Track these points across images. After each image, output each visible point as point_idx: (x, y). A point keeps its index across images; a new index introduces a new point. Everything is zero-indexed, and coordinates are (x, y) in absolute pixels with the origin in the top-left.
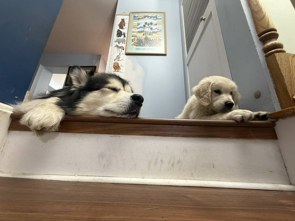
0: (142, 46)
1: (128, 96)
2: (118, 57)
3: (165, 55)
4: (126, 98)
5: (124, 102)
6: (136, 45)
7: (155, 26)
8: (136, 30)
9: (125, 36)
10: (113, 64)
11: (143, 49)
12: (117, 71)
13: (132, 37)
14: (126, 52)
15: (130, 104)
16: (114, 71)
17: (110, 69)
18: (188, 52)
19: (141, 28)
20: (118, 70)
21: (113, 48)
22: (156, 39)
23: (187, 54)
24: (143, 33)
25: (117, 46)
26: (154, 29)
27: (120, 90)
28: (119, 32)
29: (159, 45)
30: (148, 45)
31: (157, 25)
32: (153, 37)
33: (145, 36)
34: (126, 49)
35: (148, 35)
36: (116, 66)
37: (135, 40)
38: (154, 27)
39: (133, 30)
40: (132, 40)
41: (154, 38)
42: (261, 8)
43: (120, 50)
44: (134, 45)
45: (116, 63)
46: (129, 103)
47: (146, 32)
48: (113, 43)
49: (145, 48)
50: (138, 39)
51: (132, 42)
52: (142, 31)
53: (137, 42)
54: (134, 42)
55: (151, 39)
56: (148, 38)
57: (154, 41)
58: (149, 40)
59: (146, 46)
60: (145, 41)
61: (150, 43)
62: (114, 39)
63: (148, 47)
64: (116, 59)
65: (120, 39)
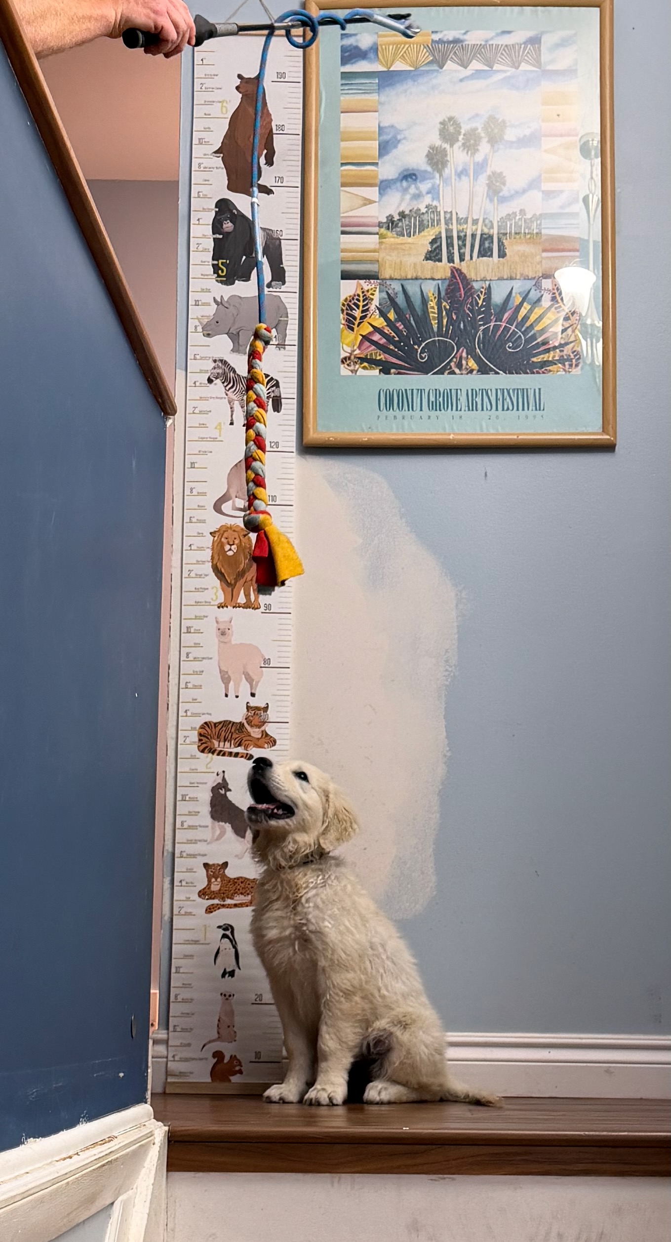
0: (424, 369)
2: (241, 477)
6: (382, 356)
7: (526, 152)
8: (368, 202)
9: (279, 275)
10: (209, 541)
12: (242, 599)
13: (346, 276)
16: (221, 599)
19: (412, 187)
20: (247, 595)
21: (193, 392)
22: (533, 295)
24: (429, 234)
25: (226, 374)
28: (229, 227)
29: (556, 354)
30: (471, 353)
31: (545, 143)
32: (511, 278)
33: (443, 269)
35: (467, 252)
36: (232, 561)
37: (365, 311)
38: (517, 169)
39: (350, 203)
40: (349, 306)
41: (518, 286)
44: (362, 360)
45: (234, 530)
47: (454, 228)
48: (192, 338)
49: (454, 387)
50: (387, 293)
51: (347, 332)
52: (424, 210)
53: (387, 330)
54: (364, 334)
55: (498, 298)
56: (466, 281)
57: (520, 318)
58: (480, 302)
59: (459, 366)
60: (445, 321)
61: (485, 331)
62: (197, 303)
63: (470, 372)
64: (226, 499)
65: (239, 299)
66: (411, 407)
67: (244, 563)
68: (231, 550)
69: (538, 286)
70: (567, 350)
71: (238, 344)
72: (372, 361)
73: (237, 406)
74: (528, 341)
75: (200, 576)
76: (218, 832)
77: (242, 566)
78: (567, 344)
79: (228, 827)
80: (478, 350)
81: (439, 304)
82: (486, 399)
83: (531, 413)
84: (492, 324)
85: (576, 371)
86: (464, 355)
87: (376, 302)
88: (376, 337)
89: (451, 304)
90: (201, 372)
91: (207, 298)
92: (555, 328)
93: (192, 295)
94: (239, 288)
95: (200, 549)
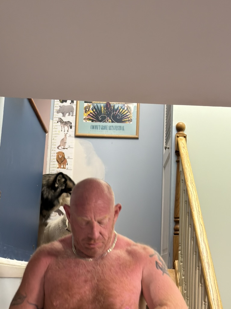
0: (100, 121)
2: (63, 142)
3: (136, 139)
6: (92, 118)
10: (56, 155)
11: (103, 128)
12: (62, 167)
13: (85, 102)
14: (77, 133)
16: (58, 166)
17: (51, 164)
20: (63, 166)
22: (123, 107)
25: (61, 121)
29: (127, 119)
30: (110, 118)
32: (119, 104)
34: (75, 126)
36: (60, 159)
37: (89, 110)
40: (86, 108)
41: (120, 106)
43: (66, 128)
44: (88, 119)
45: (61, 152)
48: (55, 114)
49: (106, 125)
50: (94, 106)
51: (85, 113)
53: (93, 113)
54: (89, 114)
55: (116, 107)
56: (110, 104)
57: (120, 112)
58: (112, 108)
59: (108, 121)
60: (105, 112)
61: (113, 114)
62: (56, 107)
63: (110, 122)
64: (59, 146)
65: (64, 106)
66: (97, 129)
67: (63, 159)
68: (60, 157)
69: (124, 105)
70: (129, 119)
71: (64, 115)
72: (90, 119)
73: (63, 127)
74: (122, 116)
75: (54, 162)
76: (55, 214)
77: (62, 160)
78: (130, 117)
79: (57, 213)
80: (111, 118)
81: (104, 108)
82: (113, 128)
83: (122, 131)
84: (114, 113)
85: (131, 123)
86: (108, 118)
87: (91, 108)
88: (91, 115)
89: (106, 109)
90: (56, 120)
91: (58, 106)
92: (127, 114)
93: (55, 105)
94: (64, 104)
95: (54, 156)
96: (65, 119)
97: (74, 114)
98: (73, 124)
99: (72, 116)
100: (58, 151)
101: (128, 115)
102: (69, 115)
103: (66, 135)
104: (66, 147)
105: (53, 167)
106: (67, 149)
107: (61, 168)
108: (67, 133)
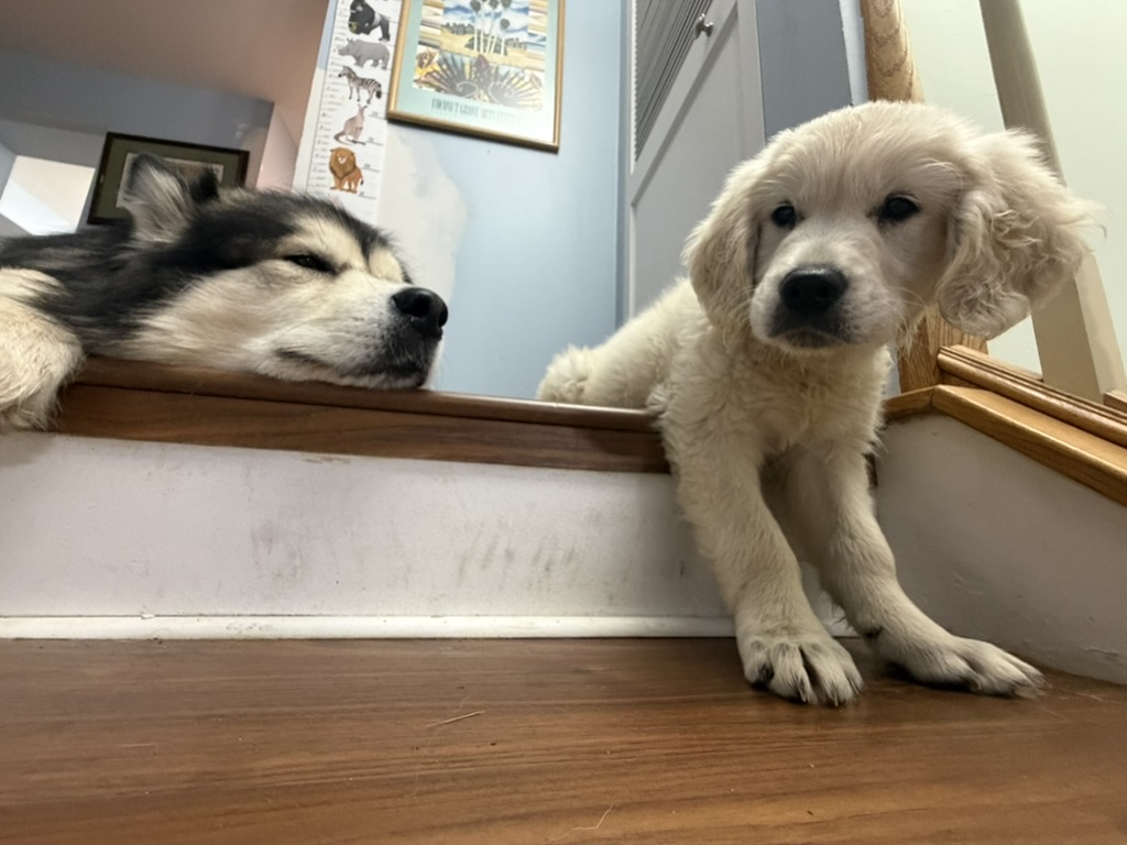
0: (461, 94)
1: (381, 295)
2: (354, 126)
3: (553, 150)
4: (372, 304)
5: (362, 320)
6: (437, 84)
7: (522, 15)
8: (436, 14)
9: (386, 36)
10: (329, 154)
11: (467, 111)
12: (346, 186)
13: (421, 43)
14: (392, 108)
15: (388, 329)
16: (332, 185)
17: (313, 174)
18: (638, 153)
19: (461, 14)
20: (350, 185)
21: (328, 80)
22: (521, 75)
23: (637, 159)
24: (468, 37)
25: (350, 75)
26: (514, 31)
27: (345, 267)
28: (360, 8)
29: (530, 103)
30: (486, 92)
31: (531, 13)
32: (510, 65)
33: (474, 53)
34: (389, 95)
35: (487, 48)
36: (343, 167)
37: (430, 62)
38: (516, 20)
39: (427, 13)
40: (421, 58)
41: (513, 70)
42: (897, 31)
43: (364, 94)
44: (426, 83)
45: (346, 150)
46: (384, 326)
47: (482, 37)
48: (332, 54)
49: (476, 106)
50: (444, 58)
51: (419, 68)
52: (466, 25)
53: (441, 73)
54: (428, 71)
55: (502, 72)
56: (486, 62)
57: (513, 83)
59: (479, 97)
60: (473, 76)
61: (494, 86)
62: (337, 39)
63: (485, 101)
64: (342, 134)
65: (362, 42)
66: (451, 110)
67: (349, 169)
68: (342, 161)
69: (523, 71)
70: (536, 102)
71: (360, 61)
72: (431, 85)
73: (355, 90)
74: (517, 94)
75: (321, 172)
77: (347, 170)
78: (537, 99)
80: (490, 93)
81: (471, 68)
82: (491, 115)
86: (482, 92)
87: (436, 59)
88: (435, 74)
89: (477, 70)
90: (335, 71)
91: (345, 38)
92: (530, 92)
93: (334, 36)
94: (362, 37)
95: (322, 157)
96: (361, 73)
97: (389, 66)
98: (385, 89)
99: (384, 68)
100: (336, 145)
101: (531, 95)
102: (375, 64)
103: (362, 111)
104: (360, 139)
105: (318, 185)
106: (364, 144)
107: (342, 190)
108: (366, 107)
